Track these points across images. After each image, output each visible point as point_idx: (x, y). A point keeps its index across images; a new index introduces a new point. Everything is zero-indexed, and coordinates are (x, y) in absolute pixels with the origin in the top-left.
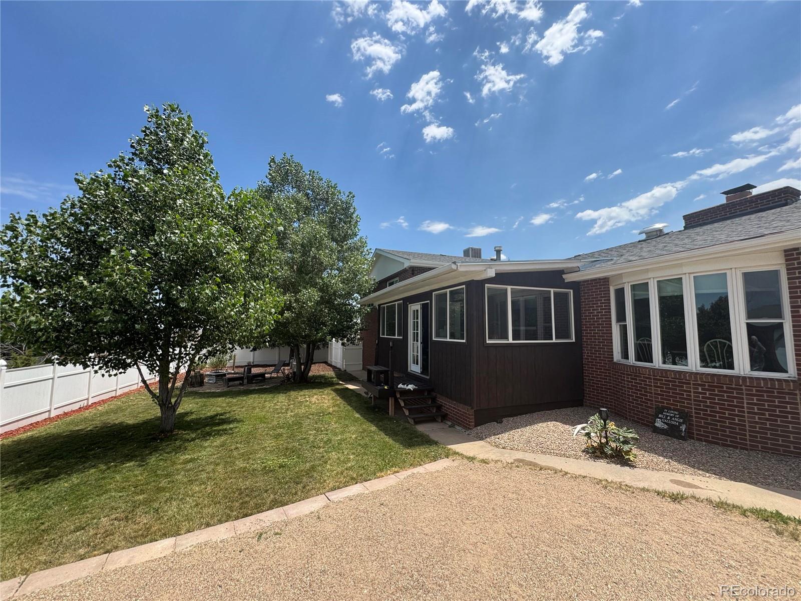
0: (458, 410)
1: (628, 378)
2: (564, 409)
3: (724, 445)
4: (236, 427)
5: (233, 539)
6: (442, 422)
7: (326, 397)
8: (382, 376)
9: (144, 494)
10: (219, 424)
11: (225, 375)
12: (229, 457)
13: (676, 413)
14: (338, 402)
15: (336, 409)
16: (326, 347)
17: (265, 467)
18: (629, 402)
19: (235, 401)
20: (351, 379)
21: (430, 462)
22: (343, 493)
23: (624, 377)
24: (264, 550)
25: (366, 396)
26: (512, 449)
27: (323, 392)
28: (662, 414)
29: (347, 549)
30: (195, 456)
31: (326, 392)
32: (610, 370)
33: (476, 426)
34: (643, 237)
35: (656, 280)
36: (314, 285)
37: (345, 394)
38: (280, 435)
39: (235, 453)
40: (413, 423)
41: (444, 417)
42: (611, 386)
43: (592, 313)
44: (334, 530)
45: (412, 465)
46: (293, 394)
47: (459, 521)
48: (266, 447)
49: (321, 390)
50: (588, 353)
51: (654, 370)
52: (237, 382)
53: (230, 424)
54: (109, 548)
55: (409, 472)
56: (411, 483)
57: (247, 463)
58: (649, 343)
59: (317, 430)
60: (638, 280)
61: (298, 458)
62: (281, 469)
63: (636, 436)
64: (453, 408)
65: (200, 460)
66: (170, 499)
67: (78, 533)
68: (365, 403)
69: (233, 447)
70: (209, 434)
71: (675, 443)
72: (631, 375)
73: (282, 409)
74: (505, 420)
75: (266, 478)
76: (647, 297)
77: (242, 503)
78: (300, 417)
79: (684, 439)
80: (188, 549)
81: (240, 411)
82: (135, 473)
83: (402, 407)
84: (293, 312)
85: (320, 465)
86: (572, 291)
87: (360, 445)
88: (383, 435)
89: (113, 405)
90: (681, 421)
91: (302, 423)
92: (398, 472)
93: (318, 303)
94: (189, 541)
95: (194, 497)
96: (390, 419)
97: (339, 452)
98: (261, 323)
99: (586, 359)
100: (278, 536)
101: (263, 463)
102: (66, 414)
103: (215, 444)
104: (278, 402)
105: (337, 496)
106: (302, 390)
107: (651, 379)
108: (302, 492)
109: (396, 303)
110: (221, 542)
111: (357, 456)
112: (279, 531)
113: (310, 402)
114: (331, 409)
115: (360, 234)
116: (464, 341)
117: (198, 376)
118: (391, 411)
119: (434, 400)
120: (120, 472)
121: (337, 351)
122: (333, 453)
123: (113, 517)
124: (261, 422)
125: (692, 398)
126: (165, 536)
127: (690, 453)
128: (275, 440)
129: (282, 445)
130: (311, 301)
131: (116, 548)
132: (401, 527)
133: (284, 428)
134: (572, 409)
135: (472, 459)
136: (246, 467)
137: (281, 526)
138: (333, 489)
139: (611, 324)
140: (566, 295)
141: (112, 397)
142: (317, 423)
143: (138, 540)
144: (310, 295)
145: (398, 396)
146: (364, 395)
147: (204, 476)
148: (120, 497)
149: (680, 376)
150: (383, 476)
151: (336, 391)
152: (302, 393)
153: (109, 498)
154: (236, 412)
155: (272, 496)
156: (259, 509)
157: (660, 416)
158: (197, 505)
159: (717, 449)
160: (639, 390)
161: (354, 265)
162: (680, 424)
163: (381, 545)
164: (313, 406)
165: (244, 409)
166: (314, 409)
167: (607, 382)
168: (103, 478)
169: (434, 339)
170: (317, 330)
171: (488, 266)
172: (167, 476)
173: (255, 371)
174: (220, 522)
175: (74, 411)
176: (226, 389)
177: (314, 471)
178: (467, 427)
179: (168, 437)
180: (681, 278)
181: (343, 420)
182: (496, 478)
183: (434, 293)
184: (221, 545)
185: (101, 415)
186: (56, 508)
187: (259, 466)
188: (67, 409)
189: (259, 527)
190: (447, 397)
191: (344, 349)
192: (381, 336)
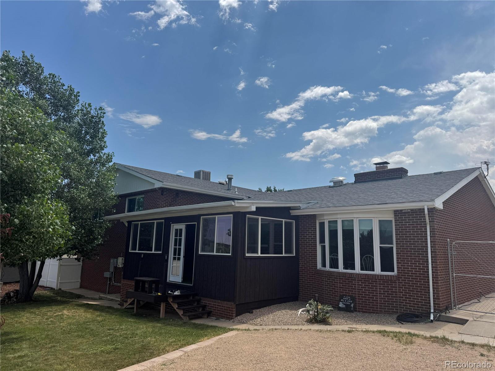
0: (222, 306)
1: (325, 279)
2: (288, 303)
3: (369, 313)
7: (78, 311)
13: (349, 297)
15: (104, 318)
18: (326, 294)
21: (224, 333)
23: (323, 279)
27: (66, 308)
28: (342, 299)
32: (315, 275)
33: (236, 316)
34: (332, 184)
35: (341, 220)
37: (95, 308)
40: (188, 320)
41: (209, 314)
42: (315, 285)
43: (305, 237)
45: (215, 335)
48: (81, 343)
50: (302, 264)
51: (339, 273)
58: (336, 257)
60: (332, 218)
63: (332, 309)
64: (217, 305)
69: (48, 346)
71: (349, 314)
72: (327, 277)
73: (44, 322)
74: (254, 311)
76: (336, 229)
79: (352, 312)
83: (175, 309)
86: (294, 221)
90: (351, 301)
92: (209, 339)
96: (166, 319)
99: (301, 267)
106: (38, 307)
107: (337, 278)
109: (155, 221)
116: (230, 254)
118: (163, 314)
119: (199, 301)
125: (357, 288)
127: (355, 317)
129: (95, 340)
134: (293, 302)
135: (247, 330)
139: (316, 245)
140: (291, 224)
145: (171, 300)
149: (351, 275)
151: (80, 306)
157: (342, 300)
159: (367, 315)
160: (331, 286)
162: (351, 303)
164: (76, 318)
166: (80, 319)
167: (313, 283)
169: (200, 253)
171: (252, 204)
178: (230, 317)
180: (353, 220)
183: (202, 217)
190: (211, 298)
191: (61, 265)
192: (130, 251)
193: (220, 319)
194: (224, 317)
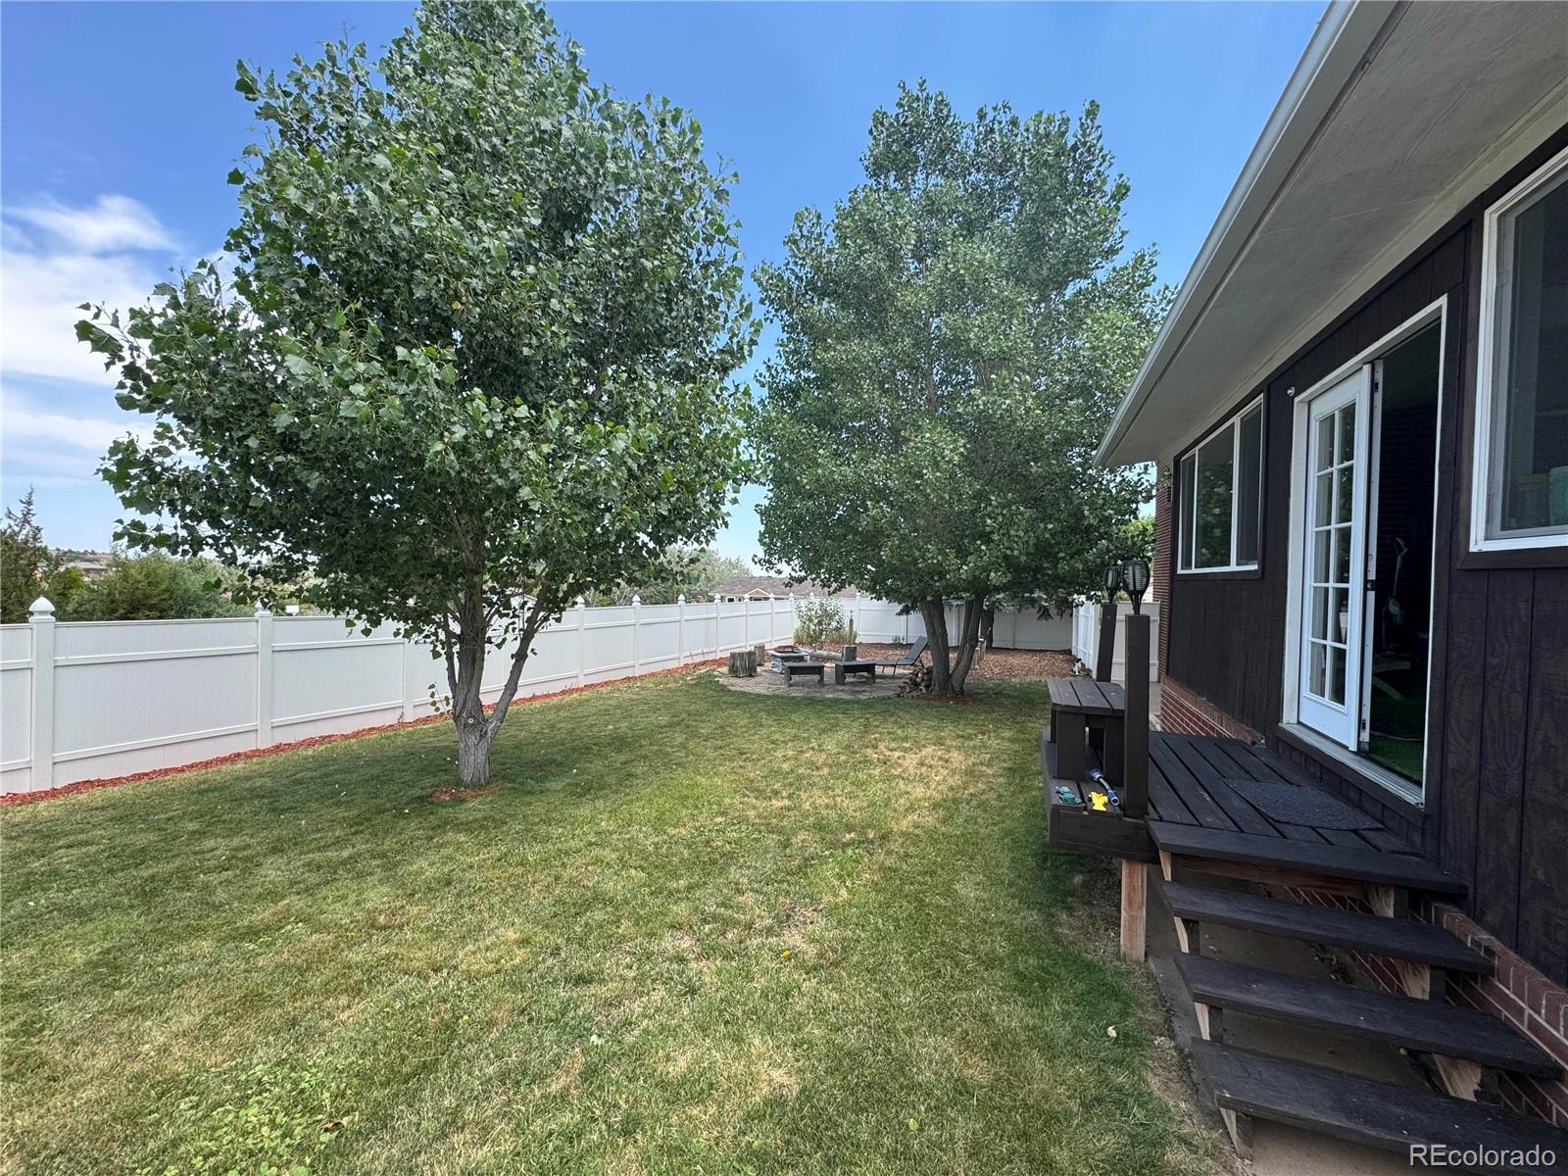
109: (1236, 419)
117: (746, 657)
118: (1131, 930)
121: (1087, 624)
169: (1478, 543)
173: (866, 656)
176: (783, 689)
192: (1180, 571)
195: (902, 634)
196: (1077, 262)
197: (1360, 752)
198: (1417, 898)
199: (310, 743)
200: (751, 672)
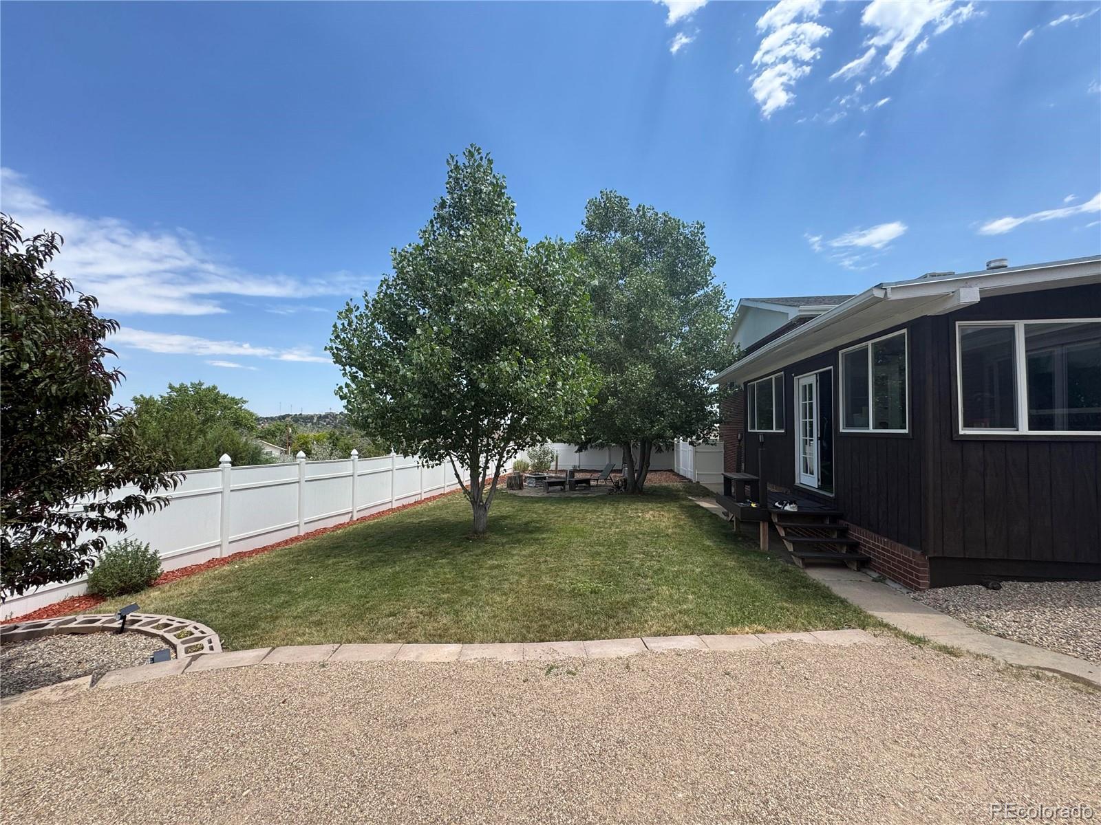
0: (893, 554)
4: (549, 538)
5: (519, 664)
6: (859, 570)
7: (666, 514)
8: (748, 488)
9: (449, 593)
10: (531, 532)
11: (545, 478)
12: (536, 570)
14: (682, 523)
15: (678, 530)
16: (670, 451)
17: (574, 589)
19: (553, 508)
20: (706, 493)
21: (826, 630)
22: (671, 643)
24: (551, 687)
25: (725, 518)
26: (1024, 642)
27: (661, 507)
29: (660, 722)
30: (502, 562)
31: (666, 508)
33: (933, 586)
36: (646, 359)
37: (695, 513)
38: (598, 554)
39: (543, 567)
40: (801, 565)
41: (864, 564)
44: (647, 690)
45: (791, 627)
46: (622, 507)
47: (876, 741)
48: (578, 565)
49: (659, 505)
52: (558, 488)
53: (543, 533)
54: (411, 639)
55: (785, 636)
56: (784, 653)
57: (554, 581)
59: (647, 554)
61: (616, 585)
62: (593, 595)
64: (883, 549)
65: (506, 567)
66: (470, 604)
67: (391, 618)
68: (724, 527)
69: (542, 560)
70: (519, 541)
73: (605, 522)
74: (1007, 586)
75: (573, 602)
77: (540, 626)
78: (627, 535)
80: (472, 662)
81: (557, 520)
82: (445, 570)
83: (781, 539)
84: (619, 398)
85: (643, 599)
87: (706, 583)
88: (746, 575)
89: (439, 502)
91: (627, 543)
92: (762, 632)
93: (653, 385)
94: (476, 652)
95: (493, 607)
96: (762, 555)
97: (672, 588)
98: (572, 408)
100: (570, 676)
101: (572, 584)
102: (404, 506)
103: (524, 553)
104: (602, 515)
105: (659, 645)
106: (634, 502)
108: (614, 629)
109: (773, 376)
110: (505, 663)
111: (699, 597)
112: (574, 670)
113: (643, 519)
114: (670, 530)
115: (715, 282)
116: (906, 431)
117: (517, 478)
118: (764, 542)
119: (843, 532)
120: (433, 567)
121: (686, 456)
122: (664, 588)
123: (419, 610)
124: (578, 535)
126: (459, 641)
128: (591, 559)
129: (599, 565)
130: (642, 382)
131: (417, 642)
132: (755, 717)
133: (604, 546)
135: (919, 641)
136: (553, 584)
137: (577, 665)
138: (657, 634)
141: (441, 494)
142: (647, 546)
143: (436, 639)
144: (641, 373)
145: (775, 520)
146: (722, 516)
147: (506, 586)
148: (429, 591)
150: (735, 633)
151: (682, 507)
152: (634, 507)
153: (420, 591)
154: (553, 521)
155: (576, 625)
156: (558, 637)
158: (494, 617)
161: (704, 326)
163: (717, 734)
164: (646, 524)
165: (561, 519)
166: (646, 527)
168: (418, 570)
169: (842, 430)
170: (652, 422)
171: (963, 284)
172: (472, 579)
173: (578, 476)
174: (514, 641)
175: (410, 505)
176: (546, 495)
177: (634, 606)
178: (912, 585)
179: (480, 539)
181: (685, 546)
182: (975, 687)
183: (840, 352)
184: (505, 667)
185: (430, 510)
186: (379, 590)
187: (567, 586)
188: (405, 502)
189: (550, 658)
190: (870, 530)
191: (696, 452)
192: (749, 431)
193: (888, 582)
194: (900, 580)
195: (577, 464)
196: (692, 286)
197: (819, 488)
198: (835, 518)
199: (337, 527)
200: (520, 487)
